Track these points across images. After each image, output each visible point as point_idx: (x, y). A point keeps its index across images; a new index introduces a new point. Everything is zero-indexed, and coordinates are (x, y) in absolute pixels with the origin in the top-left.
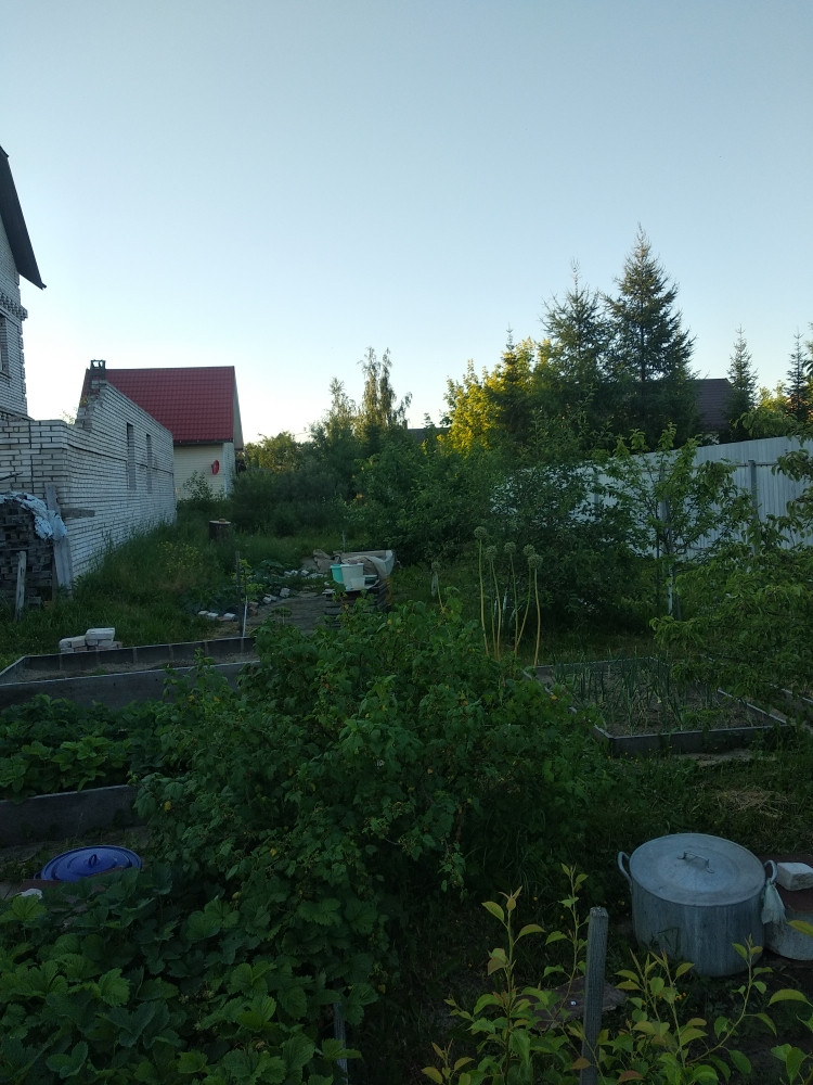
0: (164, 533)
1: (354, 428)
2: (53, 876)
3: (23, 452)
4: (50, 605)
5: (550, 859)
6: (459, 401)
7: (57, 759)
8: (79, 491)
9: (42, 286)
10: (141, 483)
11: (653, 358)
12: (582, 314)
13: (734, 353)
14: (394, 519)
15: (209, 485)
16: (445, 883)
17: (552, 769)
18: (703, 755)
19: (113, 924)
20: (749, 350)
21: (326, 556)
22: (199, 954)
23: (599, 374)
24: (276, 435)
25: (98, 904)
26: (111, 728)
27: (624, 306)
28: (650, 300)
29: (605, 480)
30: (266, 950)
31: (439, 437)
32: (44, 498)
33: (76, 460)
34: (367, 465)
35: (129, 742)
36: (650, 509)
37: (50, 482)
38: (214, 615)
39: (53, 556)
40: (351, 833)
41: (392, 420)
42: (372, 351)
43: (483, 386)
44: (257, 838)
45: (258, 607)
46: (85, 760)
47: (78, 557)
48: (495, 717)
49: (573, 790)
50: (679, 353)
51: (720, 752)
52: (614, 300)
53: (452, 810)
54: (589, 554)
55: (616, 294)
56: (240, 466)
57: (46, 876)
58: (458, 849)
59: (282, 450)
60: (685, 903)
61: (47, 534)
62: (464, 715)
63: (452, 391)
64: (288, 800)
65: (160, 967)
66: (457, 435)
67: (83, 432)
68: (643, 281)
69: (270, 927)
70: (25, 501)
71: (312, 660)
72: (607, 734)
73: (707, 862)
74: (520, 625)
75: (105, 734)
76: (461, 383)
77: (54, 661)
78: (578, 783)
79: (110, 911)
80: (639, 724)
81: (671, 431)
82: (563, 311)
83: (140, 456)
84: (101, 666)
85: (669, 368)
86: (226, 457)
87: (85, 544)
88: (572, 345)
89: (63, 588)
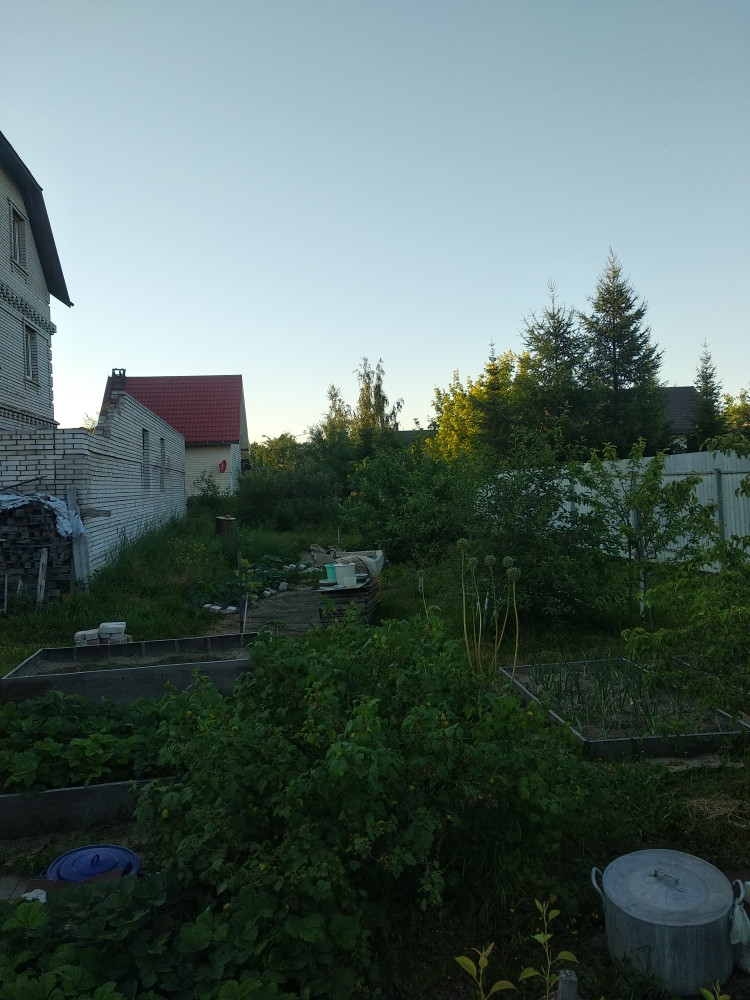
0: (175, 528)
1: (350, 430)
2: (58, 876)
3: (48, 457)
4: (68, 598)
5: (526, 870)
6: (445, 407)
7: (67, 755)
8: (98, 493)
9: (70, 304)
10: (154, 484)
11: (624, 370)
12: (558, 329)
13: (700, 365)
14: (385, 521)
15: (216, 483)
16: (424, 902)
17: (528, 787)
18: (673, 760)
19: (110, 936)
20: (713, 362)
21: (322, 550)
22: (190, 966)
23: (575, 383)
24: (278, 436)
25: (96, 913)
26: (118, 725)
27: (597, 322)
28: (621, 317)
29: (580, 489)
30: (255, 965)
31: (427, 441)
32: (65, 499)
33: (95, 464)
34: (361, 466)
35: (134, 739)
36: (621, 516)
37: (71, 486)
38: (218, 608)
39: (71, 552)
40: (336, 849)
41: (385, 422)
42: (366, 360)
43: (468, 394)
44: (248, 850)
45: (258, 600)
46: (92, 756)
47: (94, 553)
48: (475, 733)
49: (549, 807)
50: (649, 365)
51: (691, 756)
52: (588, 316)
53: (432, 828)
54: (565, 560)
55: (590, 311)
56: (245, 465)
57: (51, 875)
58: (437, 867)
59: (283, 450)
60: (657, 922)
61: (67, 533)
62: (444, 738)
63: (439, 398)
64: (277, 815)
65: (152, 980)
66: (444, 438)
67: (102, 438)
68: (614, 298)
69: (258, 941)
70: (48, 502)
71: (303, 672)
72: (582, 738)
73: (677, 881)
74: (500, 630)
75: (112, 731)
76: (448, 391)
77: (68, 654)
78: (553, 801)
79: (107, 921)
80: (613, 726)
81: (642, 444)
82: (541, 327)
83: (153, 458)
84: (112, 659)
85: (639, 378)
86: (232, 456)
87: (102, 541)
88: (549, 358)
89: (81, 581)
